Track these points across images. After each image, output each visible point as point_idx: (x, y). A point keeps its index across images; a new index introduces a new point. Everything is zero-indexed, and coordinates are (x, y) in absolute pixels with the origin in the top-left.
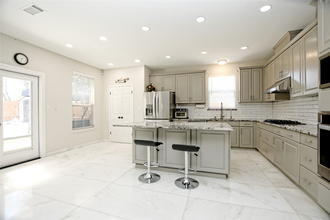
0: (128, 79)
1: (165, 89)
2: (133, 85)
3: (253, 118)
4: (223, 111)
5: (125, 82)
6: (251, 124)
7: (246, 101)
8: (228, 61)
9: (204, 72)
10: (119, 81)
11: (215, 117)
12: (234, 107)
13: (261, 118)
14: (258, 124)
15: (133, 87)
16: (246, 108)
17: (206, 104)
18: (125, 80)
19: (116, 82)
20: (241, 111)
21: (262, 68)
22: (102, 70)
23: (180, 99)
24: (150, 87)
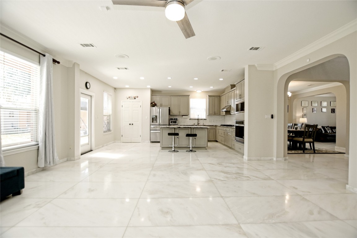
0: (137, 97)
1: (163, 105)
2: (141, 102)
3: (214, 124)
4: (199, 120)
5: (135, 99)
6: (214, 127)
7: (211, 114)
8: (202, 90)
9: (189, 96)
10: (130, 98)
11: (194, 124)
12: (205, 118)
13: (219, 124)
14: (217, 127)
15: (141, 103)
16: (211, 119)
17: (189, 116)
18: (134, 97)
19: (128, 98)
20: (208, 120)
21: (220, 97)
22: (115, 88)
23: (173, 112)
24: (153, 103)
